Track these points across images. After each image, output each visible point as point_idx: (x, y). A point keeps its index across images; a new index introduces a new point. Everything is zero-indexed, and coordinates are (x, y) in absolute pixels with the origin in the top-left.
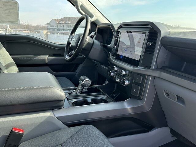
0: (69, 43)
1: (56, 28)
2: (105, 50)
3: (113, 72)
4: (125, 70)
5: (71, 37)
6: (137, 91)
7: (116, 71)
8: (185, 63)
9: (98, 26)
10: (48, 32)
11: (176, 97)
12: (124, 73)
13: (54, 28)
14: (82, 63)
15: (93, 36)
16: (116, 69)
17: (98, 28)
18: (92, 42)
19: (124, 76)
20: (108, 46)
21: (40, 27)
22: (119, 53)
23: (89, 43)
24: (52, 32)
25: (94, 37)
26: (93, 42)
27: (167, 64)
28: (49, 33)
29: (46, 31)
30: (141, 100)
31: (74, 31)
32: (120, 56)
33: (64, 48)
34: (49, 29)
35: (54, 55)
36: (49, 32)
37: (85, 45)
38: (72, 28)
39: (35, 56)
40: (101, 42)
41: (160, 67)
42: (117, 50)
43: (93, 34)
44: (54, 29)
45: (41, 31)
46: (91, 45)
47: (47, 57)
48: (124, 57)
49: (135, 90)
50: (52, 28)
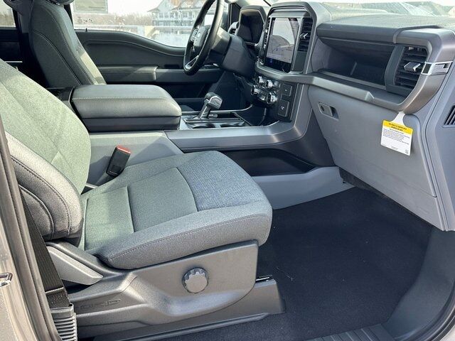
0: (191, 44)
1: (174, 19)
2: (251, 52)
3: (258, 88)
4: (273, 80)
5: (195, 31)
6: (285, 110)
7: (262, 84)
8: (356, 64)
9: (242, 11)
10: (154, 29)
11: (330, 109)
12: (270, 84)
13: (169, 19)
14: (215, 82)
15: (235, 30)
16: (261, 81)
17: (242, 15)
18: (228, 39)
19: (272, 89)
20: (256, 45)
21: (137, 19)
22: (269, 55)
23: (222, 41)
24: (164, 29)
25: (236, 32)
26: (231, 38)
27: (325, 66)
28: (157, 32)
29: (151, 27)
30: (290, 122)
31: (200, 20)
32: (269, 59)
33: (182, 53)
34: (158, 23)
35: (167, 67)
36: (158, 29)
37: (215, 44)
38: (194, 19)
39: (135, 69)
40: (244, 40)
41: (317, 70)
42: (266, 51)
43: (234, 25)
44: (169, 21)
45: (139, 27)
46: (226, 45)
47: (155, 69)
48: (275, 61)
49: (283, 108)
50: (164, 19)
